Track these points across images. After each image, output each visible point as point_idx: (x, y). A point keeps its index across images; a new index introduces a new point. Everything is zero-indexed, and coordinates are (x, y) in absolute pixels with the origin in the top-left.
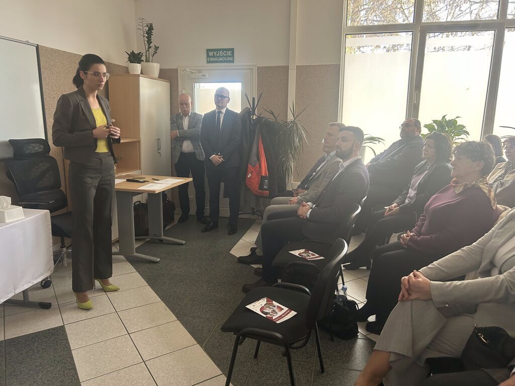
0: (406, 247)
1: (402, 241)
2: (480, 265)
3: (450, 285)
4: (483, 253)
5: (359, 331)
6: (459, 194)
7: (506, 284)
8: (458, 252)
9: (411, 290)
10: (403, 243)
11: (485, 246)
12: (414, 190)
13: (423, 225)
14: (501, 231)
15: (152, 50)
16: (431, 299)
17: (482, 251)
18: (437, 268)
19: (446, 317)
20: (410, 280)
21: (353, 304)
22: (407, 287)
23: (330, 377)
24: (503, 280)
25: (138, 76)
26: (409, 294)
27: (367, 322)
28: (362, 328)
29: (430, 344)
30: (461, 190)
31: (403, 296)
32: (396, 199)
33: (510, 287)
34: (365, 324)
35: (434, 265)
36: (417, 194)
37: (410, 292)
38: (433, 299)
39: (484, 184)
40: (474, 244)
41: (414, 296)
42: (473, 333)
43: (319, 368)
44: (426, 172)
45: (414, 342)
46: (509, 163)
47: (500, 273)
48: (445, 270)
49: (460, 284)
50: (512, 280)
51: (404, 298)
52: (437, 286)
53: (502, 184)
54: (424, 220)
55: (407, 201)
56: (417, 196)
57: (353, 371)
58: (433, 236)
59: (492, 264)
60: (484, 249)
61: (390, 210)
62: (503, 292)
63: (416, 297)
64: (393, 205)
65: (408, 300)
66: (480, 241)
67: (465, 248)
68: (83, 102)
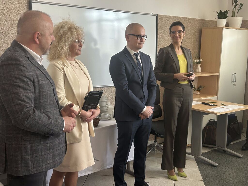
15: (237, 8)
25: (223, 28)
68: (172, 51)
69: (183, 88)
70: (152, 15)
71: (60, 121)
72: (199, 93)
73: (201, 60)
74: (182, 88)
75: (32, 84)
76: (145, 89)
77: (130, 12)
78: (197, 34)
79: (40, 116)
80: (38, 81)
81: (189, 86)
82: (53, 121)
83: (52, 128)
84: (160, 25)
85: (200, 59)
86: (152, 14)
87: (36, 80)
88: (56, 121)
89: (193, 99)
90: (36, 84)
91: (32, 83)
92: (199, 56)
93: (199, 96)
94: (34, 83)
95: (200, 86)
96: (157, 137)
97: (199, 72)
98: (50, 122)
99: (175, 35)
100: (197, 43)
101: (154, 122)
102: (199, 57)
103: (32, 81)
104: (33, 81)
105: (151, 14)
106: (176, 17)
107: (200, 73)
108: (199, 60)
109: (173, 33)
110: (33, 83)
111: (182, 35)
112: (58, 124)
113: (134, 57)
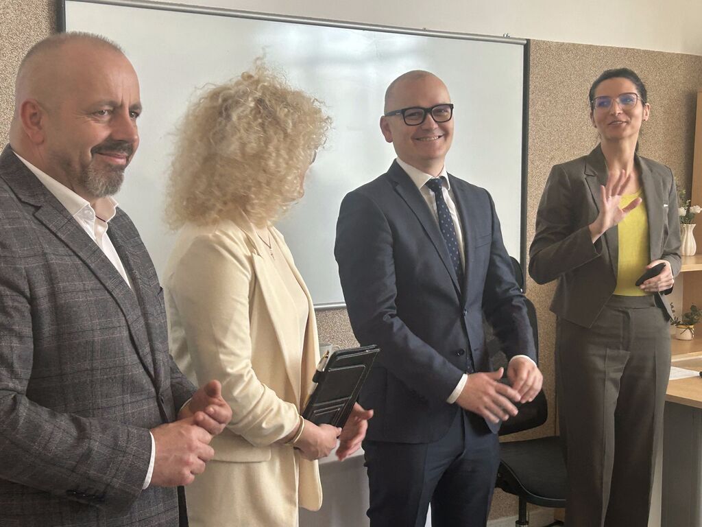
68: (595, 178)
69: (627, 314)
70: (507, 40)
71: (133, 448)
72: (688, 335)
73: (697, 209)
74: (623, 312)
75: (25, 307)
76: (474, 317)
77: (425, 30)
78: (680, 112)
79: (37, 427)
80: (53, 295)
81: (653, 306)
82: (96, 445)
83: (92, 472)
84: (537, 78)
85: (690, 206)
86: (508, 37)
87: (42, 290)
88: (115, 447)
89: (673, 357)
90: (44, 304)
91: (24, 300)
92: (689, 195)
93: (688, 346)
94: (32, 300)
95: (693, 307)
96: (527, 504)
97: (688, 255)
98: (80, 451)
99: (608, 113)
100: (680, 146)
101: (517, 444)
102: (688, 198)
103: (22, 294)
104: (28, 295)
105: (503, 37)
106: (597, 47)
107: (693, 260)
108: (688, 211)
109: (601, 105)
110: (29, 304)
111: (638, 110)
112: (120, 459)
113: (429, 194)
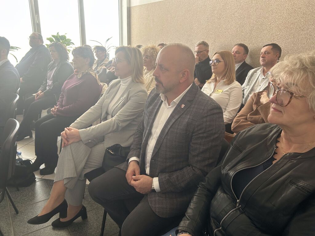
0: (56, 116)
1: (52, 113)
2: (102, 115)
3: (90, 129)
4: (102, 108)
5: (36, 177)
6: (81, 79)
7: (116, 121)
8: (89, 111)
9: (69, 139)
10: (53, 114)
11: (102, 105)
12: (51, 80)
13: (62, 100)
14: (108, 95)
16: (81, 140)
17: (101, 107)
18: (80, 122)
19: (90, 148)
20: (67, 133)
21: (28, 161)
22: (66, 137)
23: (24, 214)
24: (115, 120)
26: (68, 141)
27: (39, 170)
28: (37, 174)
29: (85, 166)
30: (81, 76)
31: (65, 143)
32: (39, 88)
33: (119, 123)
34: (39, 171)
35: (78, 121)
36: (53, 83)
37: (68, 140)
38: (82, 140)
39: (92, 72)
40: (96, 104)
41: (71, 141)
42: (106, 151)
43: (14, 212)
44: (56, 68)
45: (76, 168)
46: (98, 61)
47: (112, 117)
48: (84, 122)
49: (95, 127)
50: (119, 119)
51: (65, 144)
52: (83, 131)
53: (98, 72)
54: (63, 98)
55: (47, 88)
56: (53, 84)
57: (39, 203)
58: (71, 106)
59: (107, 114)
60: (102, 106)
61: (38, 95)
62: (116, 125)
63: (72, 141)
64: (39, 92)
65: (68, 145)
66: (99, 102)
67: (92, 107)
